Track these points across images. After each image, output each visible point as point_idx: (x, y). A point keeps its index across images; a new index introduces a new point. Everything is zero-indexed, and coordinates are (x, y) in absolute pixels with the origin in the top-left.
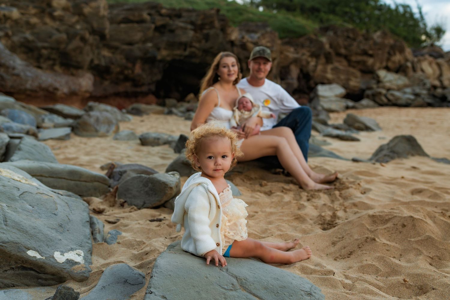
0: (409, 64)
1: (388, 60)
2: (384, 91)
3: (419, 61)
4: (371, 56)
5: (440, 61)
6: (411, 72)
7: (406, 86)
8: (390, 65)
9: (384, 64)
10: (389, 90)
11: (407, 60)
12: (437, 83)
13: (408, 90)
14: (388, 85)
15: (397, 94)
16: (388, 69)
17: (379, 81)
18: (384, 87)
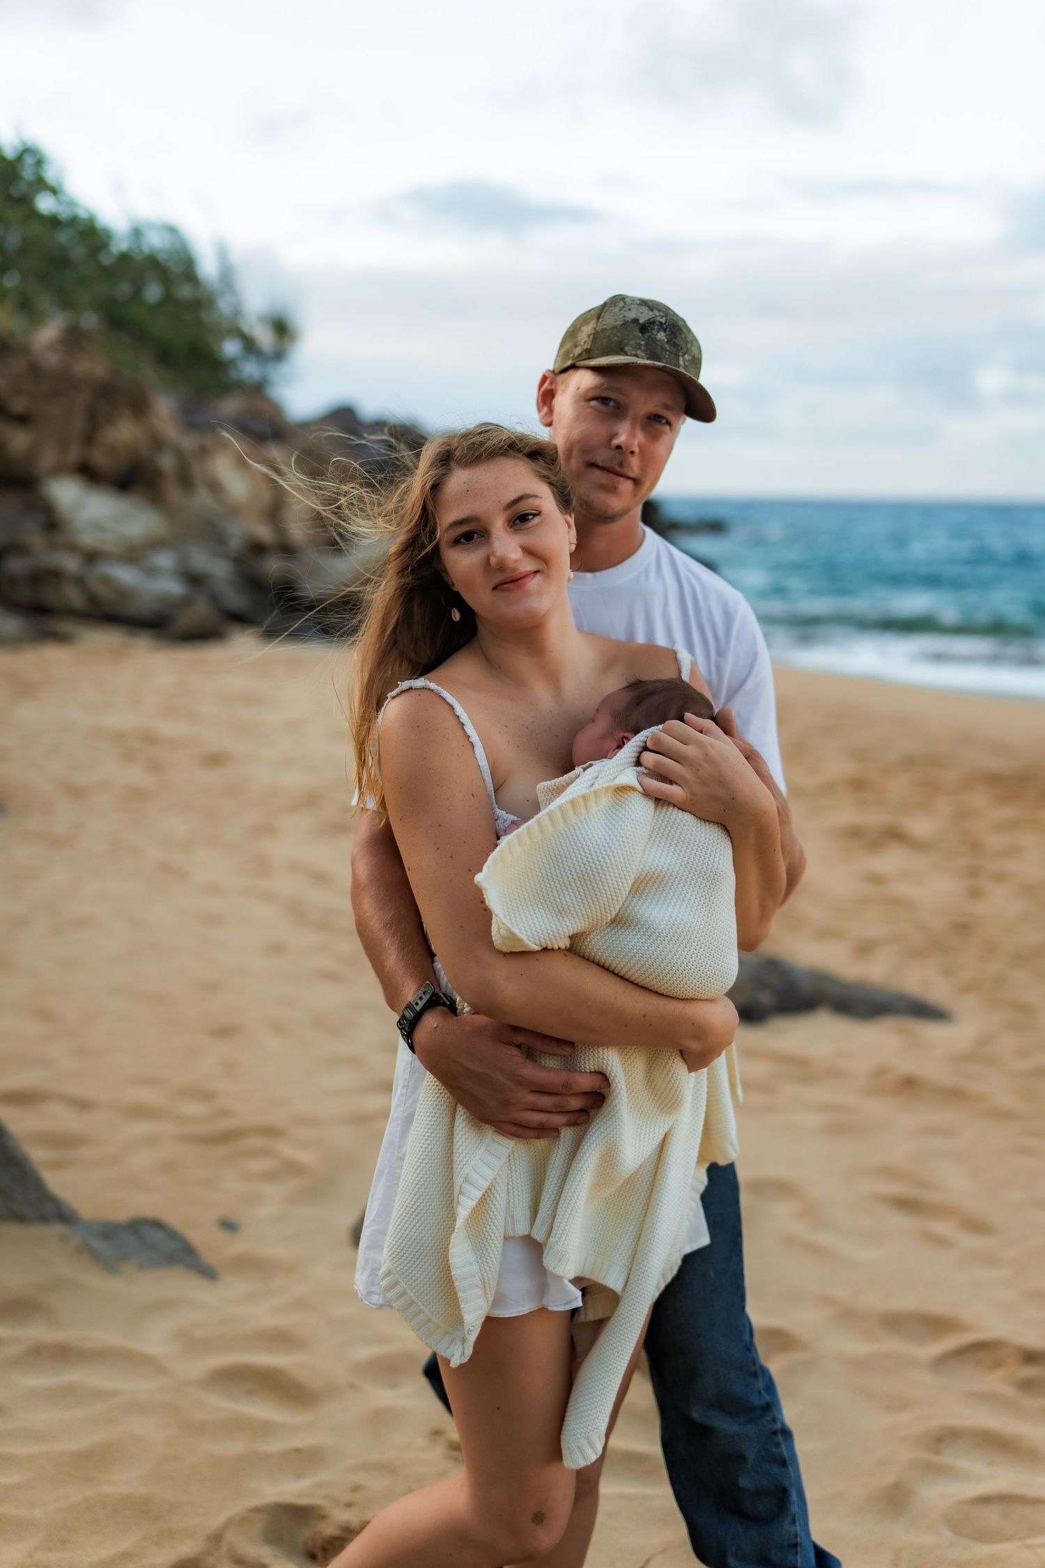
0: (166, 462)
1: (89, 438)
2: (71, 564)
3: (203, 452)
4: (22, 420)
5: (275, 452)
6: (173, 493)
7: (155, 544)
8: (99, 458)
9: (74, 455)
10: (92, 557)
11: (158, 443)
12: (264, 533)
13: (165, 560)
14: (88, 539)
15: (125, 575)
16: (89, 474)
17: (52, 522)
18: (72, 548)
